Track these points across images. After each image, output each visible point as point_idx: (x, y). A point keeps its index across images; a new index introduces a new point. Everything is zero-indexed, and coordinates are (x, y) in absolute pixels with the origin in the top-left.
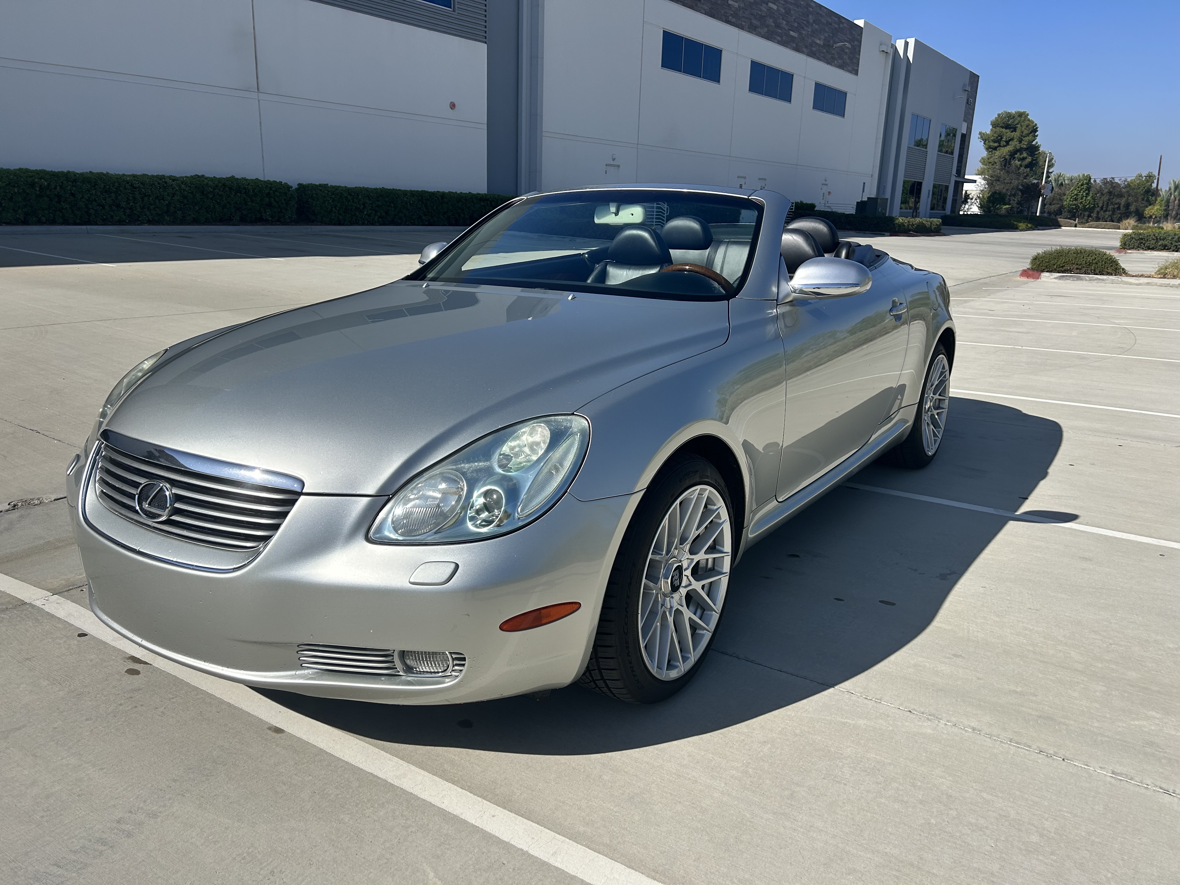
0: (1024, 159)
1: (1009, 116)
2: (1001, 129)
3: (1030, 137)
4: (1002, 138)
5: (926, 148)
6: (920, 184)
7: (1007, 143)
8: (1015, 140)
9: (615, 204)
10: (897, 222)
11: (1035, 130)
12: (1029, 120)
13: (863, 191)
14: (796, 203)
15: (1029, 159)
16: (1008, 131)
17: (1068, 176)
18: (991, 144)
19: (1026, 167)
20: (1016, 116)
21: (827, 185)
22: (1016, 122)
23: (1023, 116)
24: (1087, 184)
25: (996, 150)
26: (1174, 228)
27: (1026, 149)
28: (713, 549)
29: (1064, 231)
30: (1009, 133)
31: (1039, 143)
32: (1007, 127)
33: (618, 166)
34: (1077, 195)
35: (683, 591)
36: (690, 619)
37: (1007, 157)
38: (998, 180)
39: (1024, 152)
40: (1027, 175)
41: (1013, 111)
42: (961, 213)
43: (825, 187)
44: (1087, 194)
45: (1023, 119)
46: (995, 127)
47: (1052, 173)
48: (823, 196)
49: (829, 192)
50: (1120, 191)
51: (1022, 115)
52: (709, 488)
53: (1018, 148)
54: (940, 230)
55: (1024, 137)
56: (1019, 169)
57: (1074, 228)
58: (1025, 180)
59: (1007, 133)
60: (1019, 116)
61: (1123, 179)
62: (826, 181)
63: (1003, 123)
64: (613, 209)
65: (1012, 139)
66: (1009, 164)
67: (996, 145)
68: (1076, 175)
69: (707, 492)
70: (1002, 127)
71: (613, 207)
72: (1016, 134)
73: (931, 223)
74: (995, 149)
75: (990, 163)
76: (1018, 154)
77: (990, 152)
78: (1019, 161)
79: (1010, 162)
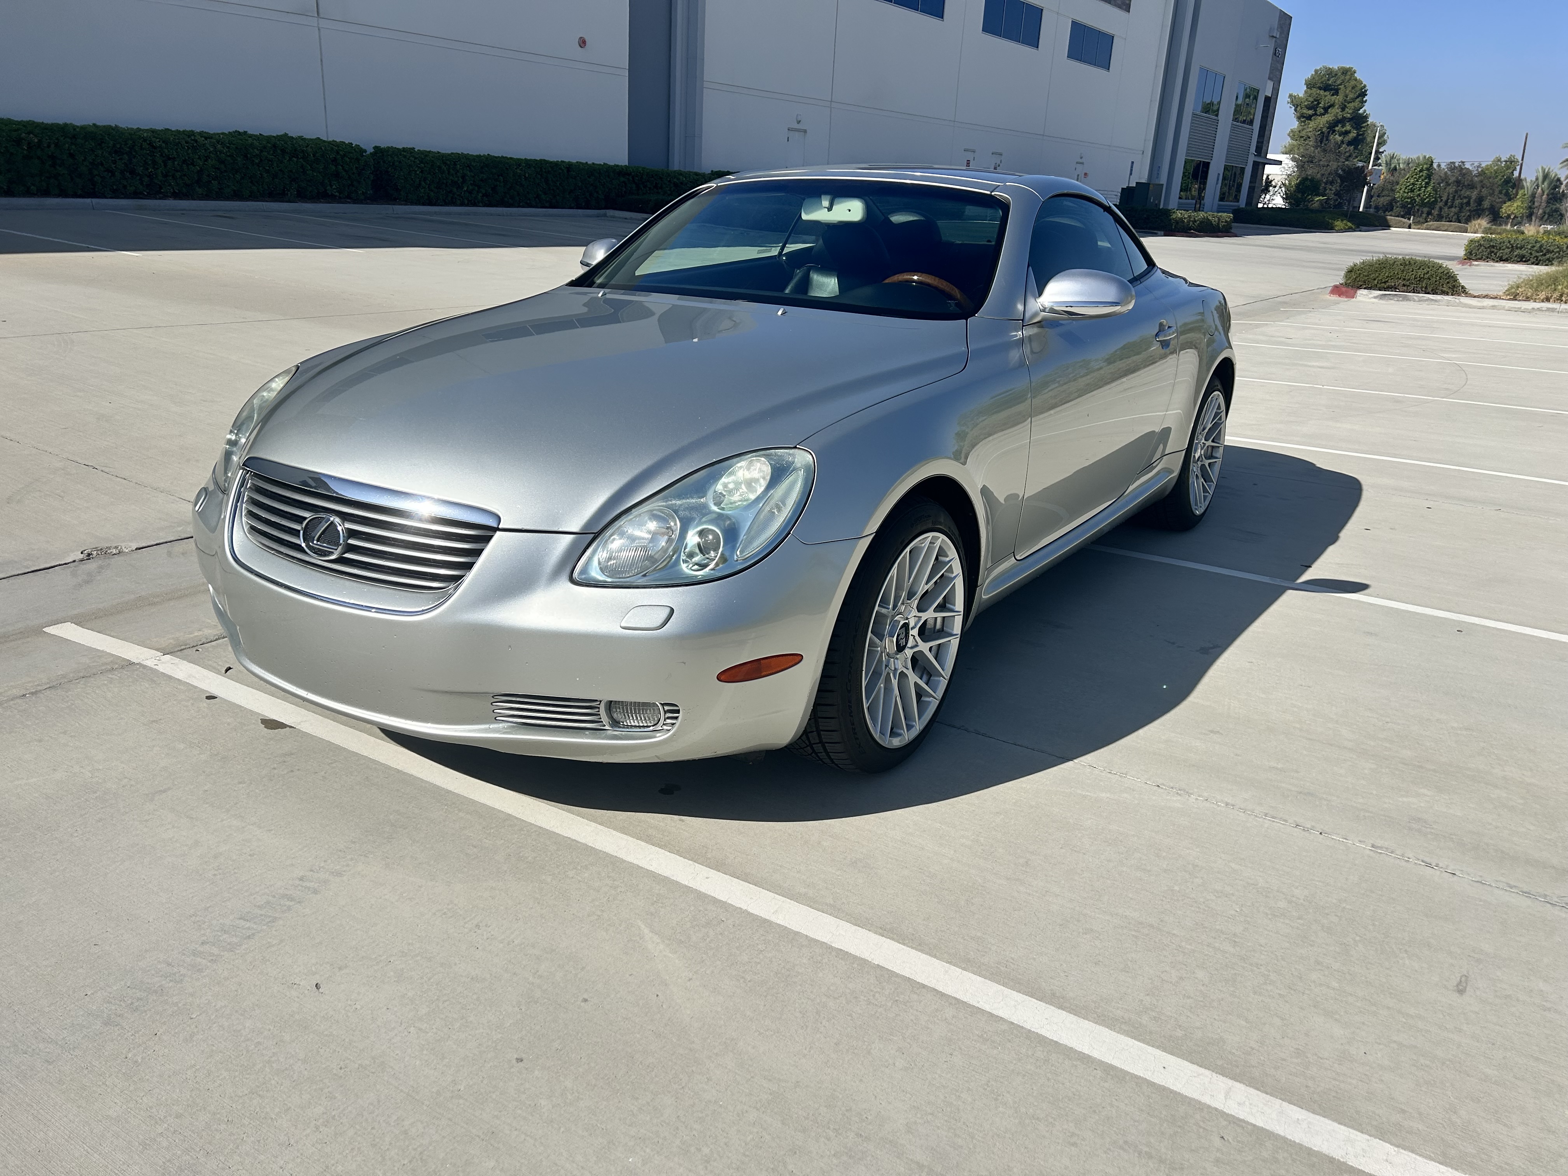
0: (1347, 133)
1: (1330, 73)
2: (1318, 91)
3: (1356, 104)
4: (1319, 104)
5: (1217, 115)
6: (1207, 165)
7: (1326, 110)
8: (1336, 107)
9: (829, 197)
10: (1174, 216)
11: (1363, 94)
12: (1356, 80)
13: (1131, 174)
15: (1353, 134)
16: (1327, 93)
17: (1404, 158)
18: (1305, 111)
19: (1349, 143)
20: (1339, 74)
21: (1082, 163)
22: (1338, 82)
23: (1349, 73)
24: (1428, 169)
25: (1311, 120)
26: (1538, 232)
27: (1350, 120)
28: (942, 607)
29: (1393, 233)
30: (1329, 97)
31: (1367, 112)
32: (1326, 88)
33: (805, 131)
34: (1413, 184)
35: (909, 653)
36: (916, 683)
37: (1324, 130)
38: (1312, 162)
39: (1348, 124)
40: (1350, 156)
41: (1335, 66)
42: (1260, 205)
43: (1079, 167)
44: (1427, 183)
45: (1348, 77)
46: (1311, 88)
47: (1383, 152)
49: (1086, 174)
50: (1472, 181)
51: (1347, 72)
52: (942, 536)
53: (1340, 117)
54: (1231, 228)
55: (1349, 103)
56: (1339, 147)
57: (1407, 230)
58: (1347, 163)
59: (1325, 96)
60: (1343, 73)
61: (1476, 164)
62: (1081, 158)
63: (1322, 82)
64: (826, 203)
65: (1332, 106)
66: (1327, 140)
67: (1311, 112)
68: (1414, 156)
69: (940, 540)
70: (1320, 88)
71: (826, 200)
72: (1338, 99)
73: (1219, 219)
74: (1309, 118)
75: (1302, 137)
76: (1340, 126)
77: (1302, 122)
78: (1340, 136)
79: (1327, 137)
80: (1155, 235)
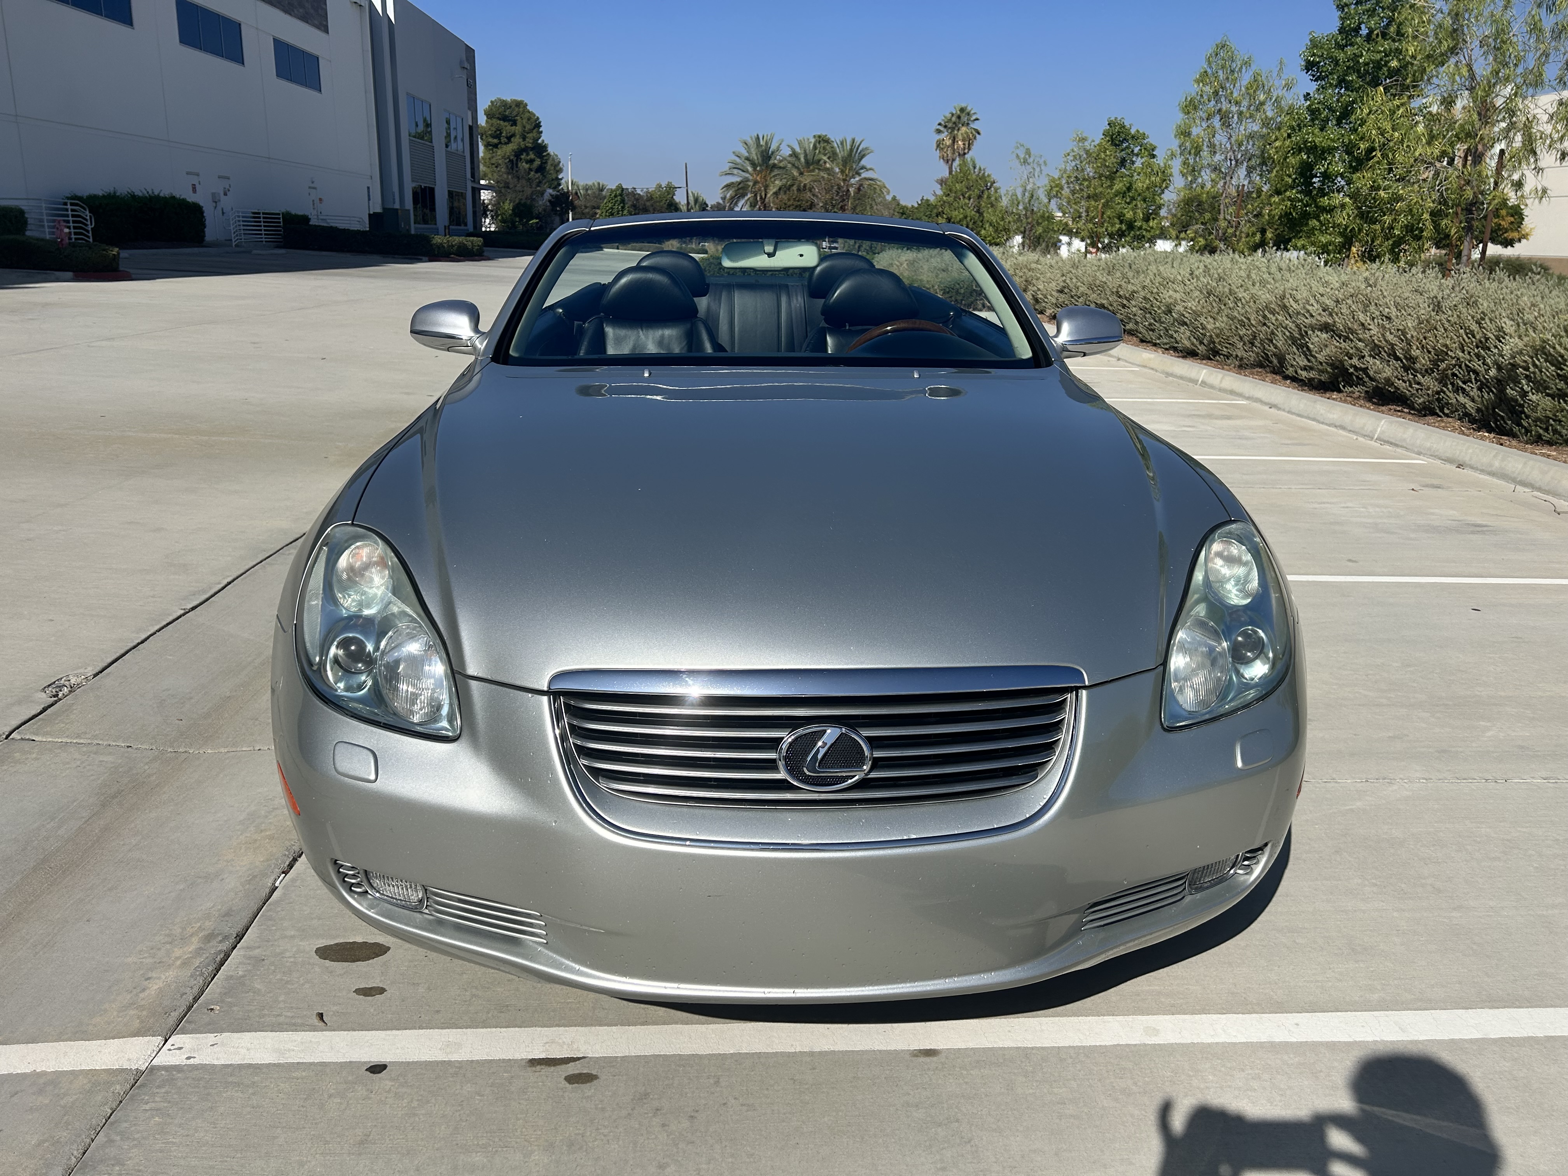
0: (531, 161)
1: (504, 104)
2: (498, 122)
3: (534, 134)
4: (501, 133)
5: (431, 142)
6: (432, 190)
7: (509, 139)
8: (518, 136)
10: (434, 241)
11: (538, 125)
12: (529, 112)
13: (369, 199)
14: (283, 213)
15: (538, 162)
16: (506, 124)
17: (582, 184)
18: (490, 140)
19: (537, 171)
20: (513, 106)
21: (315, 188)
22: (515, 113)
23: (522, 106)
24: (621, 195)
25: (497, 148)
26: (717, 250)
27: (532, 149)
29: (607, 254)
30: (509, 128)
31: (546, 142)
32: (505, 119)
34: (612, 208)
37: (512, 157)
38: (508, 187)
39: (531, 153)
40: (540, 182)
41: (508, 98)
42: (484, 229)
43: (312, 191)
44: (623, 208)
45: (521, 109)
46: (491, 118)
47: (561, 179)
48: (314, 204)
49: (320, 200)
50: (645, 205)
51: (519, 104)
53: (523, 146)
54: (483, 252)
55: (528, 133)
56: (529, 174)
57: (616, 251)
58: (538, 188)
59: (506, 126)
60: (516, 105)
61: (645, 190)
62: (313, 182)
63: (500, 114)
65: (513, 135)
66: (517, 167)
67: (496, 141)
68: (590, 183)
70: (500, 119)
72: (518, 129)
73: (473, 243)
74: (496, 146)
75: (493, 164)
76: (525, 154)
77: (490, 150)
78: (527, 163)
79: (517, 164)
80: (420, 261)
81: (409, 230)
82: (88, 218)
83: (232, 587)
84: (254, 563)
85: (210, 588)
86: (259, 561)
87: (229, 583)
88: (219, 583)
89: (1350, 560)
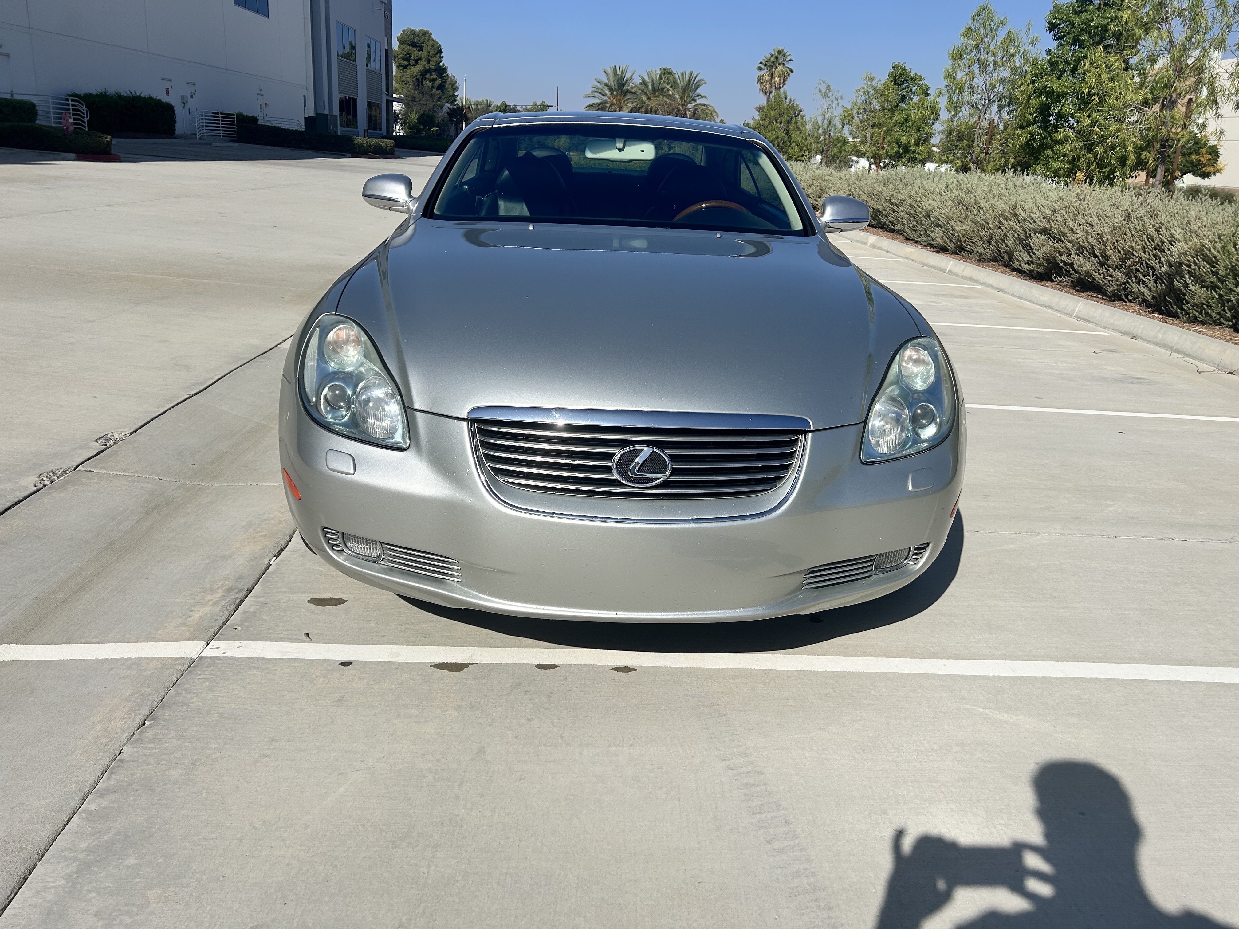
1: (413, 33)
2: (408, 47)
3: (437, 58)
4: (410, 56)
5: (355, 61)
6: (355, 100)
7: (417, 61)
8: (423, 60)
10: (356, 142)
11: (440, 52)
12: (433, 40)
13: (305, 106)
14: (237, 114)
15: (439, 81)
16: (415, 49)
17: (474, 100)
18: (401, 62)
19: (438, 89)
20: (421, 35)
21: (262, 95)
22: (421, 41)
23: (427, 35)
25: (407, 69)
27: (435, 70)
30: (416, 52)
31: (446, 65)
32: (413, 45)
33: (8, 55)
37: (418, 77)
38: (415, 101)
39: (434, 73)
40: (440, 98)
41: (417, 28)
42: (394, 134)
43: (260, 97)
45: (427, 38)
46: (402, 44)
47: (457, 96)
48: (261, 108)
49: (266, 104)
51: (425, 33)
53: (427, 68)
54: (394, 151)
55: (432, 57)
56: (432, 90)
58: (439, 102)
59: (414, 51)
60: (423, 35)
61: (524, 107)
62: (261, 90)
63: (409, 40)
65: (420, 59)
66: (422, 85)
67: (406, 63)
68: (480, 100)
70: (410, 45)
72: (424, 54)
73: (386, 144)
74: (406, 67)
75: (403, 81)
76: (428, 74)
77: (401, 69)
78: (430, 82)
79: (422, 82)
80: (345, 156)
81: (336, 132)
82: (85, 112)
83: (221, 382)
84: (236, 367)
85: (206, 382)
86: (239, 365)
87: (219, 379)
88: (212, 379)
89: (1037, 397)
